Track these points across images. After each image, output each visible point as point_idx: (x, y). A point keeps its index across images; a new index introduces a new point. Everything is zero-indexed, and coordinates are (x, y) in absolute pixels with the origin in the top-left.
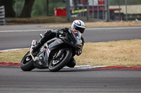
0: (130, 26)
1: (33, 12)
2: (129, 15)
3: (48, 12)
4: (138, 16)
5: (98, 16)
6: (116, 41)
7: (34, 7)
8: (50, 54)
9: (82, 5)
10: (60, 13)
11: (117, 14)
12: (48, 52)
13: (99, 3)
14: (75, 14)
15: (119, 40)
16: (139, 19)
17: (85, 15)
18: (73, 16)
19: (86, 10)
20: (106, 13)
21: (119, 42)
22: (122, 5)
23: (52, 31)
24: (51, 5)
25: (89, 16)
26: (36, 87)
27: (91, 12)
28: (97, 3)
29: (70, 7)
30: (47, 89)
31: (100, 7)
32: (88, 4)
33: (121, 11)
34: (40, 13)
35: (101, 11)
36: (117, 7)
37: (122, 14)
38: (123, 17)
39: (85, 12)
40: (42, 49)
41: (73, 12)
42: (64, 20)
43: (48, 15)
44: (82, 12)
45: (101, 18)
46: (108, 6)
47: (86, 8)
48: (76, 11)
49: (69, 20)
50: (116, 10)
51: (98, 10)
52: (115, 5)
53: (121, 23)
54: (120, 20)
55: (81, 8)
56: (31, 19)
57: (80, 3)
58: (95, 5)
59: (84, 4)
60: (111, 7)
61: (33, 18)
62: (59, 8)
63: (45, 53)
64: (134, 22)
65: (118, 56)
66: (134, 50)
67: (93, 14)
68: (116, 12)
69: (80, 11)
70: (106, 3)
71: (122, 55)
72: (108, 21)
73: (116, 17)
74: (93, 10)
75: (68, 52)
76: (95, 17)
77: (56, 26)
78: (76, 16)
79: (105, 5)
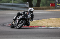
24: (48, 2)
42: (54, 8)
43: (47, 6)
61: (41, 7)
75: (24, 21)
77: (51, 10)
78: (59, 6)
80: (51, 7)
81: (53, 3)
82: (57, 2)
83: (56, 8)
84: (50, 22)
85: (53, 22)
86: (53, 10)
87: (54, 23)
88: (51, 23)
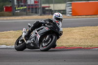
4: (62, 12)
5: (34, 11)
9: (23, 4)
10: (8, 9)
11: (48, 10)
13: (35, 2)
14: (18, 10)
17: (25, 11)
18: (17, 11)
19: (25, 7)
20: (40, 9)
22: (51, 3)
23: (40, 21)
25: (28, 12)
27: (29, 8)
28: (33, 2)
31: (35, 5)
32: (27, 3)
33: (50, 8)
35: (36, 8)
36: (47, 5)
37: (51, 10)
38: (51, 12)
39: (25, 9)
41: (17, 9)
42: (11, 14)
44: (23, 9)
45: (36, 13)
46: (41, 5)
47: (25, 6)
48: (19, 8)
49: (14, 14)
50: (46, 7)
51: (34, 7)
52: (46, 3)
55: (22, 6)
57: (21, 2)
58: (32, 4)
60: (43, 5)
67: (30, 10)
68: (47, 8)
69: (21, 8)
70: (39, 2)
72: (41, 15)
73: (47, 12)
74: (31, 7)
75: (54, 37)
76: (32, 12)
77: (5, 18)
78: (19, 11)
79: (39, 4)
80: (6, 12)
81: (9, 6)
82: (16, 4)
83: (14, 15)
84: (4, 38)
85: (8, 38)
86: (9, 18)
87: (11, 39)
88: (6, 40)
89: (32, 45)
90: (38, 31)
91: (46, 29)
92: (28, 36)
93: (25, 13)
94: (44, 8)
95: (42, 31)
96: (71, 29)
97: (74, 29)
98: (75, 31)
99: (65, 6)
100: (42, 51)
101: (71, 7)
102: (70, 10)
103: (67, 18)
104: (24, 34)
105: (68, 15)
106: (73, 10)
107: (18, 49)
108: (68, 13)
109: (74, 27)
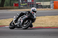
0: (45, 10)
1: (5, 5)
2: (44, 6)
3: (11, 5)
4: (48, 6)
5: (31, 6)
6: (39, 16)
7: (5, 3)
8: (23, 22)
9: (25, 2)
10: (16, 5)
12: (22, 21)
15: (40, 16)
16: (48, 8)
17: (26, 6)
18: (21, 6)
19: (26, 4)
20: (35, 5)
21: (40, 17)
24: (12, 2)
25: (28, 6)
26: (6, 35)
28: (31, 1)
29: (20, 3)
30: (11, 36)
32: (27, 1)
33: (41, 4)
34: (7, 5)
35: (33, 4)
36: (39, 3)
37: (41, 5)
38: (42, 7)
39: (26, 5)
40: (19, 20)
41: (21, 5)
43: (11, 6)
44: (25, 5)
46: (35, 2)
47: (26, 3)
48: (23, 4)
50: (39, 4)
51: (31, 4)
52: (38, 2)
53: (41, 9)
54: (41, 8)
55: (24, 3)
56: (4, 7)
57: (24, 1)
58: (30, 2)
59: (26, 1)
60: (37, 3)
61: (5, 7)
62: (16, 3)
63: (20, 21)
64: (46, 9)
65: (40, 22)
66: (46, 20)
67: (29, 5)
68: (39, 5)
69: (24, 4)
71: (41, 22)
73: (39, 7)
74: (29, 4)
75: (31, 21)
76: (30, 7)
78: (22, 6)
79: (34, 2)
81: (17, 3)
83: (20, 8)
86: (16, 10)
89: (18, 26)
90: (22, 18)
91: (26, 17)
92: (16, 21)
93: (26, 7)
94: (37, 4)
95: (24, 18)
96: (53, 16)
97: (55, 16)
98: (55, 18)
99: (50, 3)
100: (24, 29)
101: (53, 4)
102: (53, 5)
103: (51, 10)
104: (14, 20)
105: (52, 8)
106: (54, 6)
107: (11, 28)
108: (52, 7)
109: (55, 15)
